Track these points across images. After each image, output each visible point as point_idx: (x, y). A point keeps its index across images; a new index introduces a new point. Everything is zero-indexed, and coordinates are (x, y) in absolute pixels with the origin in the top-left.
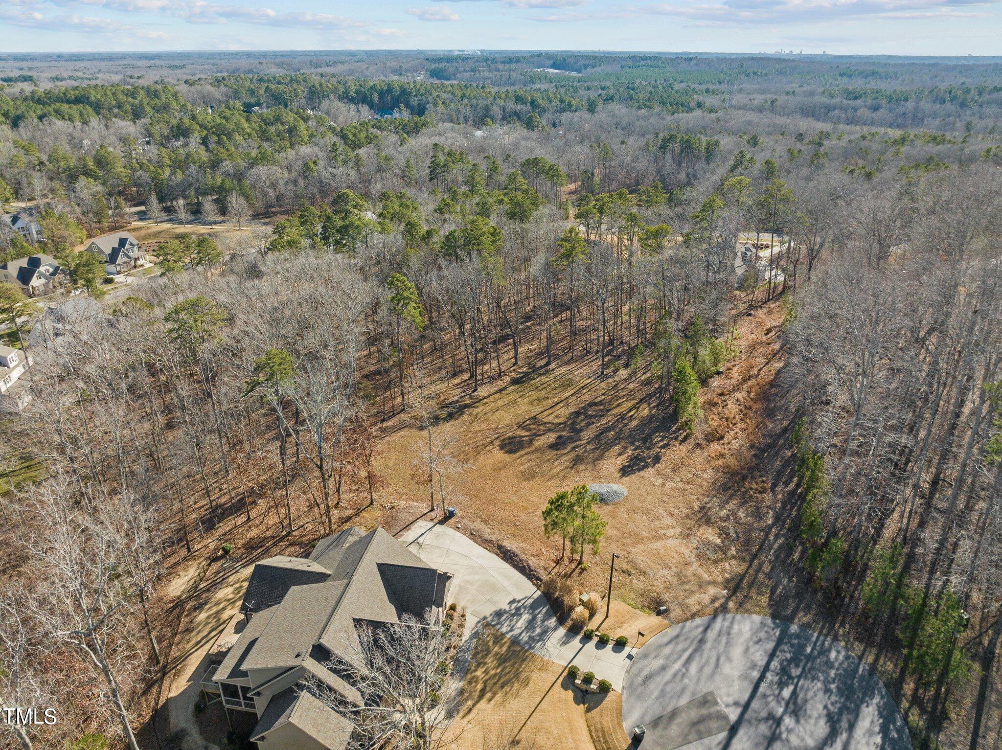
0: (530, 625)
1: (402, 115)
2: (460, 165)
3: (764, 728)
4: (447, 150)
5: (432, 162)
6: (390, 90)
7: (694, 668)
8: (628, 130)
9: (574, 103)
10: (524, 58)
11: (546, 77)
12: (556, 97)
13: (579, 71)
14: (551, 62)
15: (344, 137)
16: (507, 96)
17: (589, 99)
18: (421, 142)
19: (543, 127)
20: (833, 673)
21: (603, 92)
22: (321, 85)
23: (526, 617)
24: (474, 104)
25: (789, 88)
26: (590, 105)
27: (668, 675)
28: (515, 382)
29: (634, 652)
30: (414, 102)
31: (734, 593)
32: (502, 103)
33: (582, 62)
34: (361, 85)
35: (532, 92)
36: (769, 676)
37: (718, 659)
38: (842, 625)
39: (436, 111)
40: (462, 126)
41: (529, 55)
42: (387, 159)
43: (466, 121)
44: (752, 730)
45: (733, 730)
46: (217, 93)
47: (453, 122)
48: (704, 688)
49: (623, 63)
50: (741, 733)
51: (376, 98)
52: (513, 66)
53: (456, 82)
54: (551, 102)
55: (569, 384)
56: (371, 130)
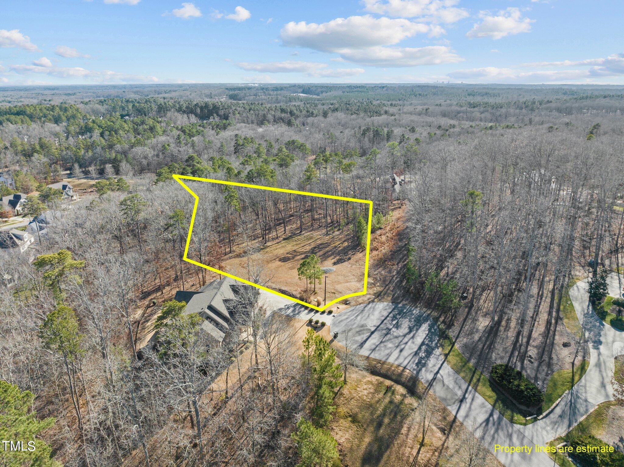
0: (294, 311)
1: (215, 120)
2: (251, 145)
3: (384, 332)
4: (243, 137)
5: (236, 143)
6: (207, 105)
7: (359, 318)
8: (345, 126)
9: (314, 112)
10: (285, 88)
11: (298, 99)
12: (304, 109)
13: (318, 95)
14: (301, 90)
15: (184, 132)
16: (276, 109)
17: (324, 110)
18: (228, 134)
19: (297, 125)
20: (413, 317)
21: (332, 106)
22: (165, 103)
23: (292, 309)
24: (257, 113)
25: (438, 102)
26: (324, 114)
27: (349, 320)
28: (284, 239)
29: (335, 315)
30: (222, 113)
31: (378, 297)
32: (273, 113)
33: (319, 90)
34: (189, 104)
35: (290, 107)
36: (388, 318)
37: (369, 315)
38: (420, 303)
39: (235, 118)
40: (251, 125)
41: (288, 86)
42: (209, 142)
43: (252, 123)
44: (380, 333)
45: (372, 333)
46: (102, 109)
47: (244, 123)
48: (363, 322)
49: (344, 90)
50: (375, 333)
51: (199, 110)
52: (279, 92)
53: (245, 102)
54: (301, 112)
55: (311, 238)
56: (198, 128)
